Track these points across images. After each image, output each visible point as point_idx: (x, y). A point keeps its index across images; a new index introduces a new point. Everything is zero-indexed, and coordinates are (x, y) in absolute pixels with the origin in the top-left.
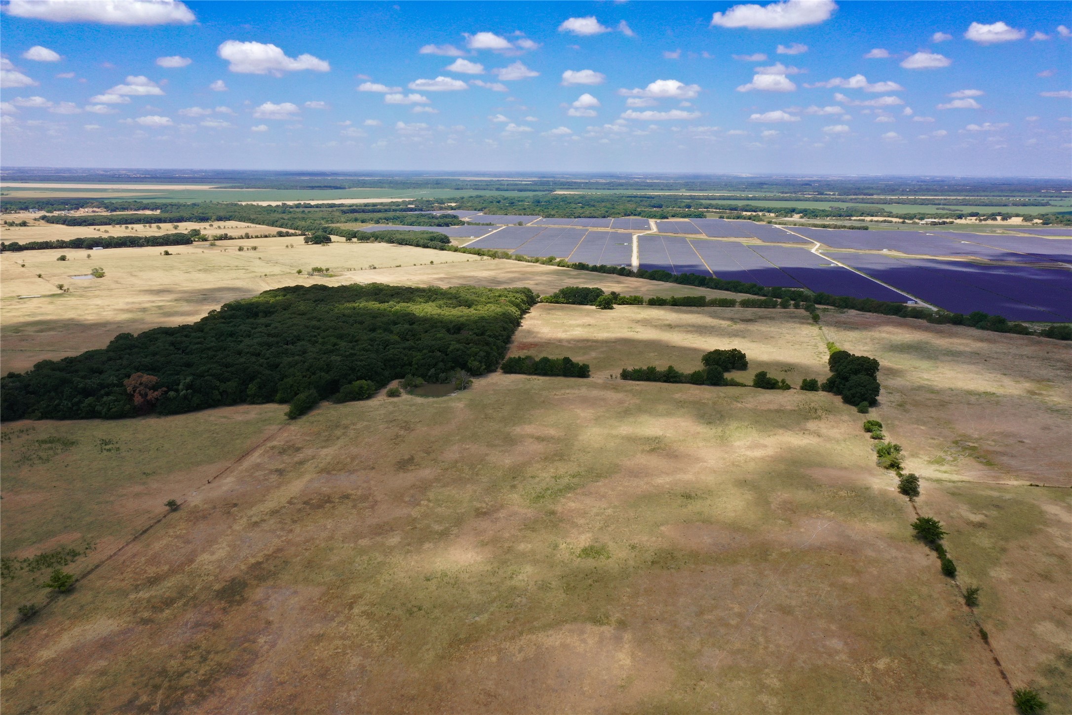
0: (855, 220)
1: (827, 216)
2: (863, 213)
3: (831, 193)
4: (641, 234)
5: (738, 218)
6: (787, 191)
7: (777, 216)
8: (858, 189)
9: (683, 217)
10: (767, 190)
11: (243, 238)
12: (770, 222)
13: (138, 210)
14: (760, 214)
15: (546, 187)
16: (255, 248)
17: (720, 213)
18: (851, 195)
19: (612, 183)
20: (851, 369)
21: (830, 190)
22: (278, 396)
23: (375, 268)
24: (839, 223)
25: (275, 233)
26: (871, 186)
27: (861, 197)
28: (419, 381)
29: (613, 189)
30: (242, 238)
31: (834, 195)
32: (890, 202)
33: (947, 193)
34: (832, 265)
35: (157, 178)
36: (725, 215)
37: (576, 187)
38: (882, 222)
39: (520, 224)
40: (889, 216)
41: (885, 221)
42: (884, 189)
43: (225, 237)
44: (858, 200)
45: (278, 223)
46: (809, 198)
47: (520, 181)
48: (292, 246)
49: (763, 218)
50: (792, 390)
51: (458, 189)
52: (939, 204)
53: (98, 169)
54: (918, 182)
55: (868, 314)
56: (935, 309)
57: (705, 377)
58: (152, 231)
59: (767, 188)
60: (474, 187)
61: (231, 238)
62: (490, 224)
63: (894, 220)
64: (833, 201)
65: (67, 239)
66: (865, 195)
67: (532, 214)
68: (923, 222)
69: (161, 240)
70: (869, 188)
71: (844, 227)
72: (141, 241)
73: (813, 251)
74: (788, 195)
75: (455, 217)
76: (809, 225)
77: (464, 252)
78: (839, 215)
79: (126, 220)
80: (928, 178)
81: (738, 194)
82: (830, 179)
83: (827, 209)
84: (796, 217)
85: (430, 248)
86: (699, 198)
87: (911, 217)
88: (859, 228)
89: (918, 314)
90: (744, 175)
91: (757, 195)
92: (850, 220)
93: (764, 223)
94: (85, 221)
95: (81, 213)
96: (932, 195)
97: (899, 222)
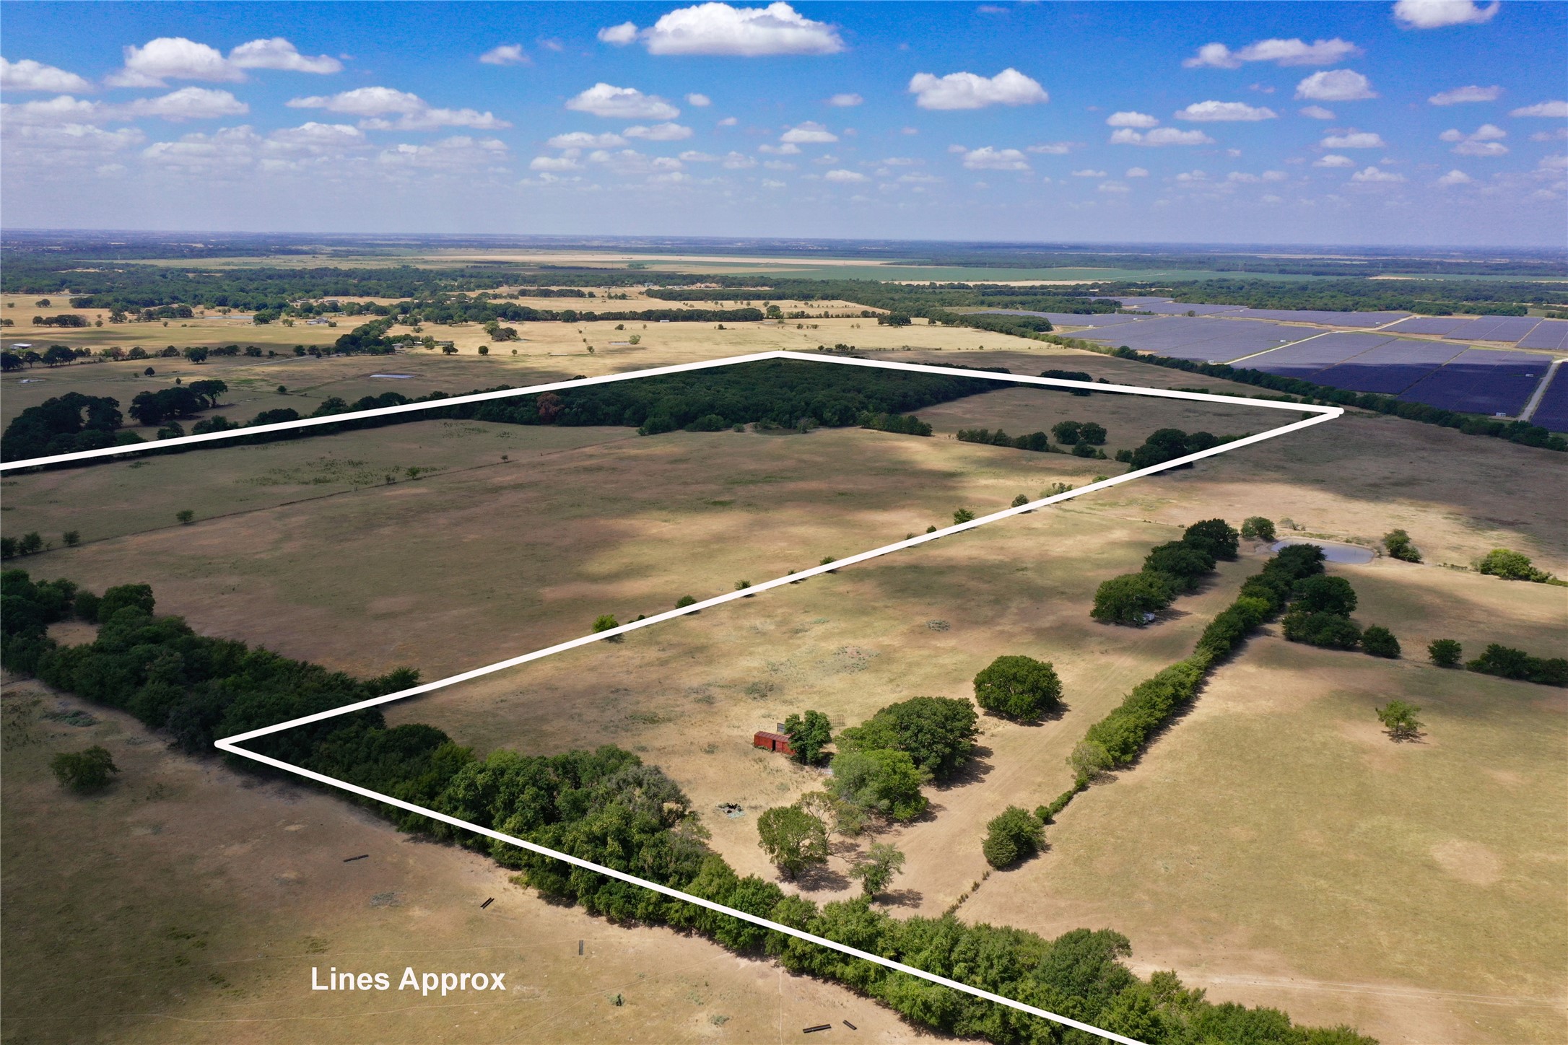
13: (757, 286)
16: (815, 327)
23: (909, 350)
35: (799, 250)
43: (803, 316)
48: (858, 327)
58: (708, 306)
61: (807, 317)
65: (640, 311)
69: (733, 316)
79: (723, 296)
95: (699, 286)
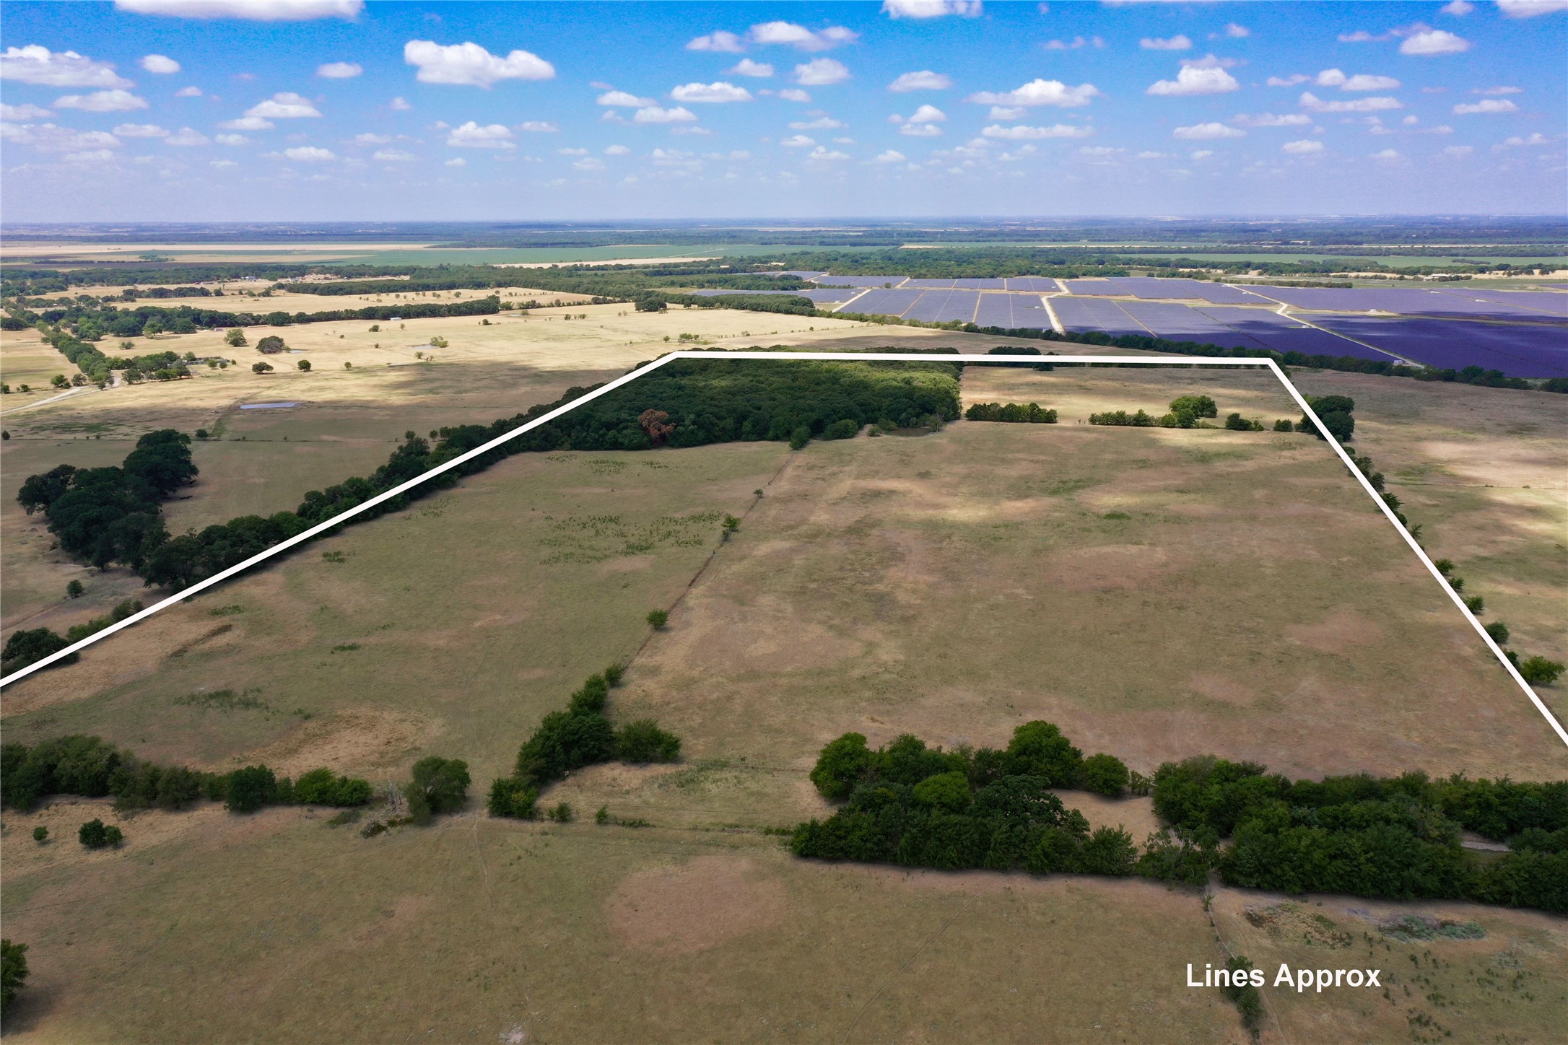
0: (1334, 276)
1: (1296, 272)
2: (1346, 268)
3: (1301, 242)
4: (1051, 297)
5: (1174, 275)
6: (1235, 239)
7: (1226, 273)
8: (1341, 235)
9: (1098, 276)
10: (1205, 239)
11: (553, 306)
12: (1217, 280)
14: (1203, 270)
15: (888, 240)
16: (583, 317)
17: (1147, 270)
18: (1330, 244)
19: (980, 232)
20: (1325, 407)
21: (1299, 238)
22: (771, 433)
23: (748, 335)
24: (1313, 280)
25: (590, 300)
26: (1359, 231)
27: (1345, 246)
28: (893, 425)
29: (984, 241)
30: (551, 306)
31: (1305, 244)
32: (1387, 253)
33: (1473, 239)
34: (1304, 327)
36: (1156, 273)
37: (930, 239)
38: (1371, 278)
39: (888, 286)
40: (1382, 272)
41: (1376, 277)
42: (1379, 235)
43: (533, 305)
44: (1340, 251)
45: (581, 288)
46: (1269, 249)
47: (844, 231)
48: (627, 314)
49: (1208, 275)
50: (1265, 431)
51: (766, 244)
52: (1456, 255)
53: (247, 224)
54: (1432, 224)
55: (1346, 373)
56: (1423, 367)
57: (1176, 420)
59: (1204, 237)
60: (786, 241)
61: (540, 306)
62: (849, 287)
63: (1388, 275)
64: (1303, 253)
66: (1349, 243)
67: (895, 275)
68: (1430, 277)
69: (465, 309)
70: (1357, 234)
71: (1320, 284)
72: (442, 310)
73: (1279, 312)
74: (1238, 245)
75: (797, 278)
76: (1272, 283)
77: (841, 318)
78: (1313, 269)
80: (1448, 218)
81: (1166, 245)
82: (1299, 221)
83: (1296, 263)
84: (1253, 274)
85: (795, 313)
86: (1111, 251)
87: (1414, 272)
88: (1339, 286)
89: (1404, 372)
90: (1169, 218)
91: (1193, 245)
92: (1328, 276)
93: (1210, 282)
94: (341, 289)
96: (1449, 243)
97: (1395, 279)
